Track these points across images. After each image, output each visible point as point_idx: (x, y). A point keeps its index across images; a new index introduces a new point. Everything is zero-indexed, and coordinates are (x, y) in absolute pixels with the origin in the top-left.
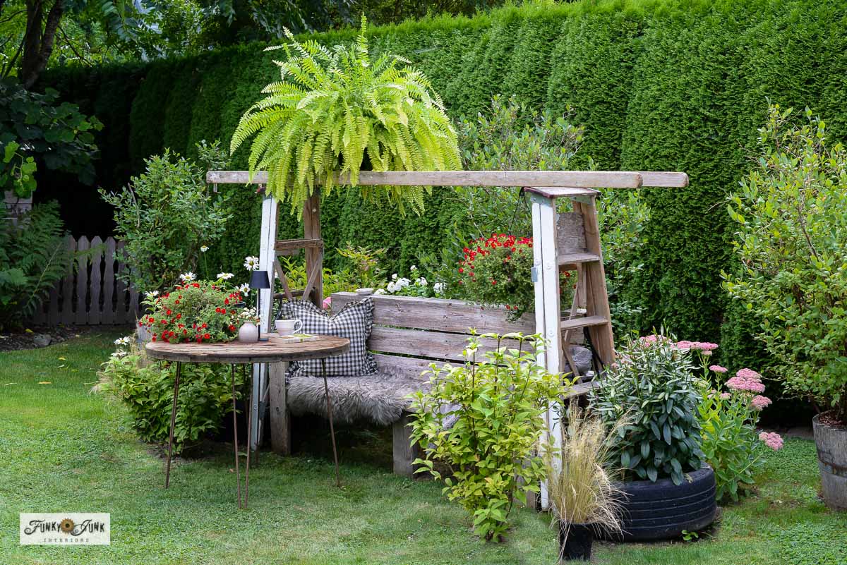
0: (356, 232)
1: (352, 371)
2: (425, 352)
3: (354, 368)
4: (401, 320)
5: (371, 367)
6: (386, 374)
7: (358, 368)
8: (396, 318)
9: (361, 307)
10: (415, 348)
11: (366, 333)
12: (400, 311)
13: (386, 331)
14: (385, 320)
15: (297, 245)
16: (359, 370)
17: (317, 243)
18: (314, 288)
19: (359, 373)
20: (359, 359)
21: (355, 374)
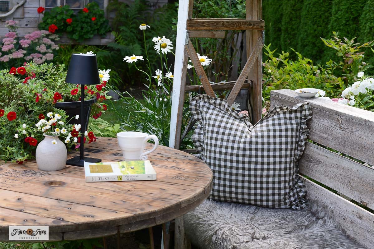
1: (268, 201)
2: (365, 200)
3: (271, 198)
4: (342, 142)
5: (299, 198)
6: (314, 214)
7: (277, 198)
8: (335, 138)
9: (293, 115)
10: (356, 190)
11: (298, 150)
12: (341, 128)
13: (322, 153)
14: (322, 138)
15: (223, 25)
16: (280, 201)
17: (254, 25)
18: (252, 81)
19: (280, 205)
20: (282, 185)
21: (274, 205)
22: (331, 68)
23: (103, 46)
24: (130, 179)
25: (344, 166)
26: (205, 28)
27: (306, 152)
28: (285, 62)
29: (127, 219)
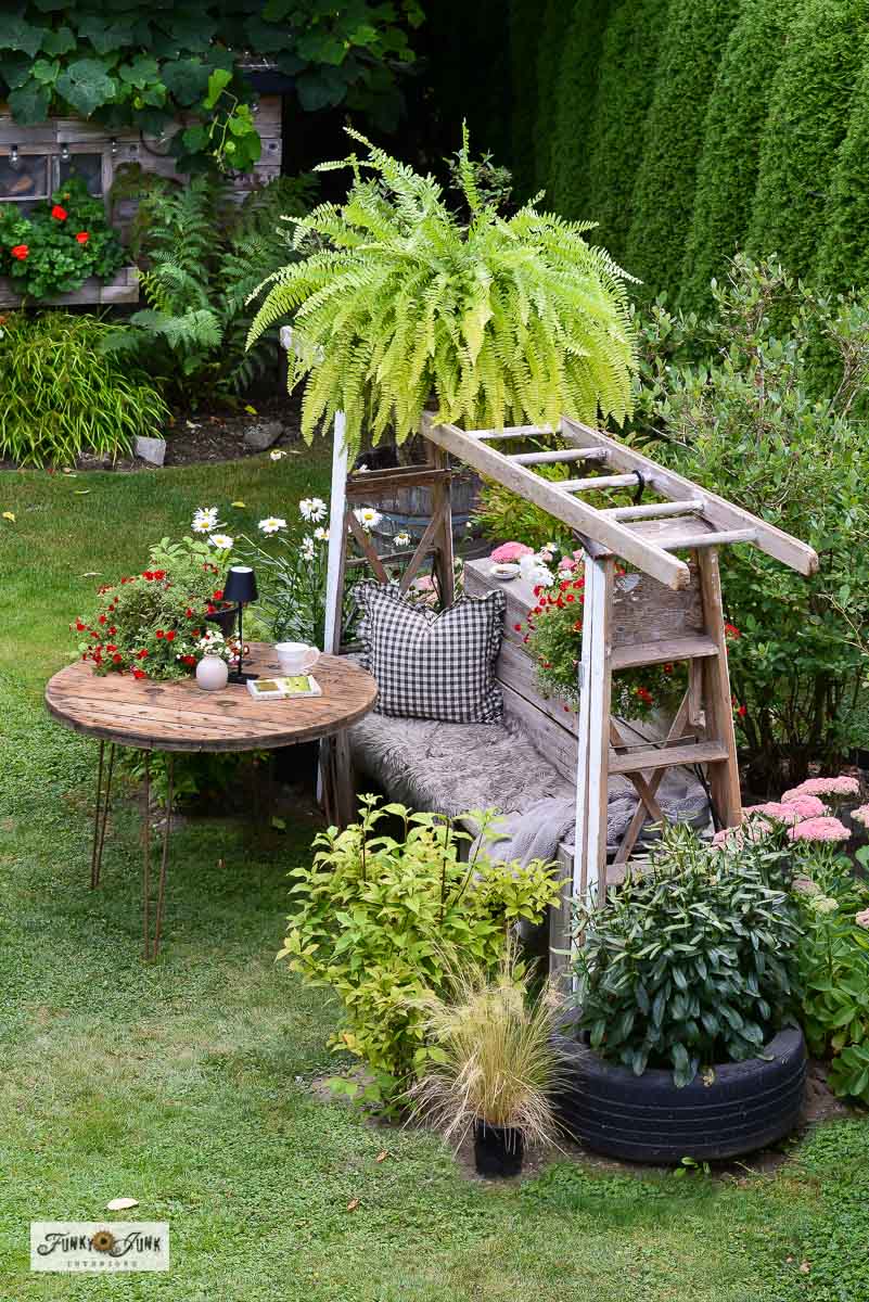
3: (458, 710)
5: (494, 709)
11: (493, 648)
16: (469, 714)
17: (437, 477)
18: (438, 548)
19: (469, 719)
20: (471, 694)
21: (461, 719)
24: (297, 696)
27: (503, 651)
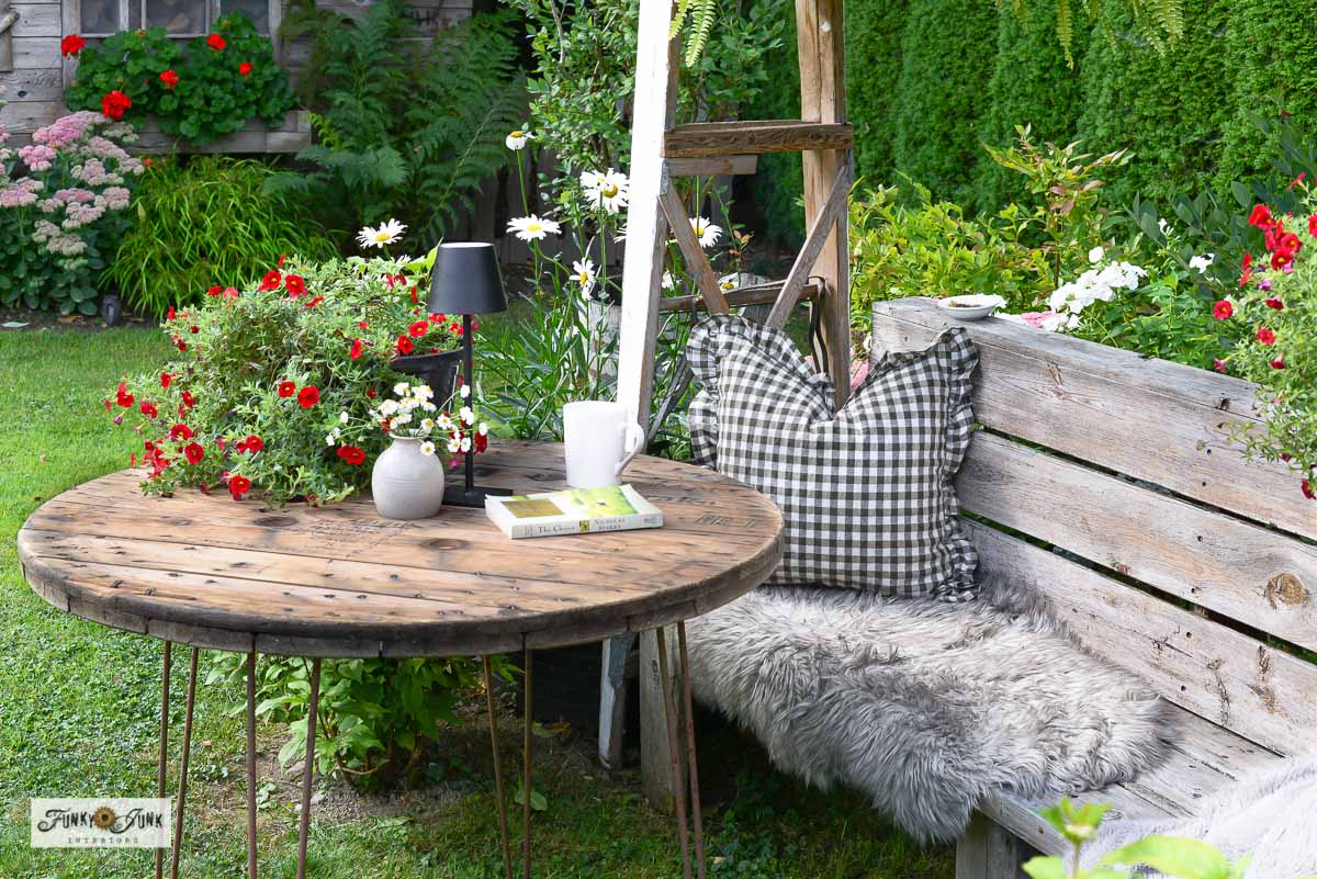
0: (1116, 94)
1: (879, 575)
2: (1124, 559)
6: (1002, 605)
8: (1046, 418)
10: (1100, 538)
11: (946, 450)
12: (1059, 394)
13: (1013, 455)
14: (1013, 418)
15: (752, 140)
16: (908, 578)
17: (828, 137)
18: (822, 280)
19: (908, 587)
21: (893, 588)
22: (1014, 227)
23: (273, 155)
24: (606, 526)
25: (1070, 483)
26: (709, 151)
28: (886, 212)
29: (643, 602)
